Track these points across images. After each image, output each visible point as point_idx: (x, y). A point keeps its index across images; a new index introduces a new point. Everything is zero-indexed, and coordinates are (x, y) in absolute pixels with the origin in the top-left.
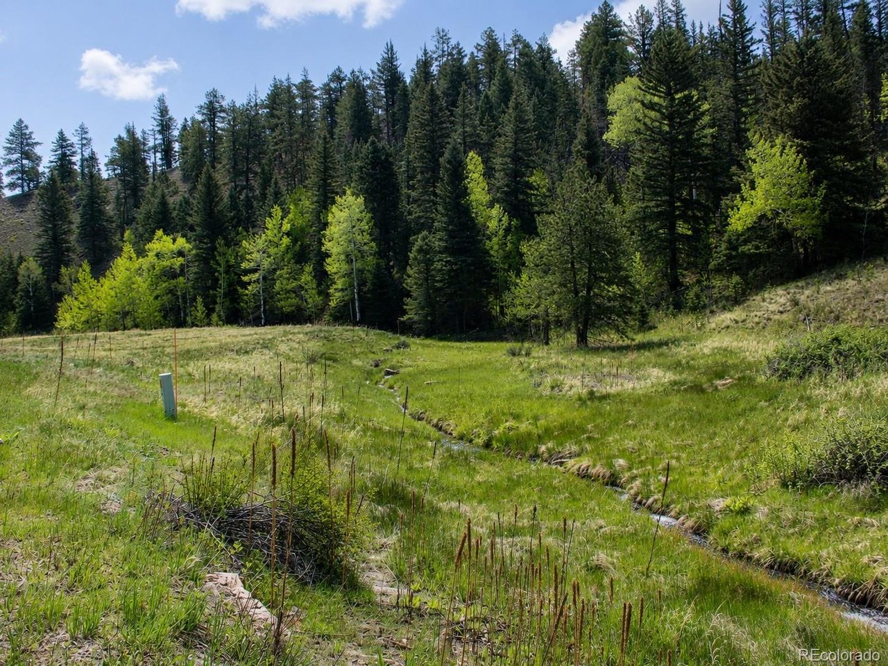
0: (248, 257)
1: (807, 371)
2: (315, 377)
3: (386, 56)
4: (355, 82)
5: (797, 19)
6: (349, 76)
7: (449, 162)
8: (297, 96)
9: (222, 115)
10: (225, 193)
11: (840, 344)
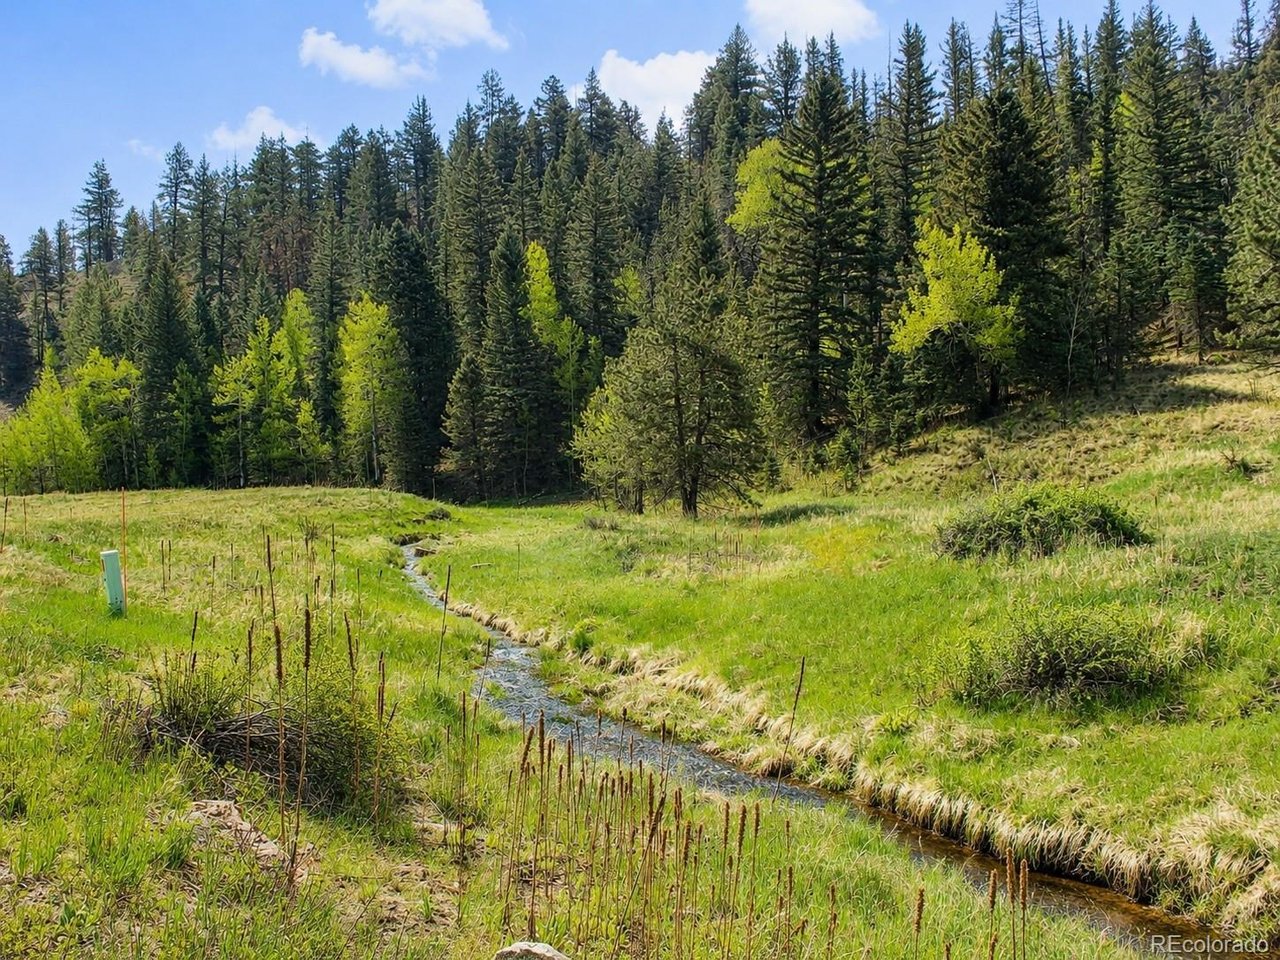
0: (222, 388)
1: (992, 546)
2: (318, 558)
3: (415, 112)
4: (373, 146)
5: (987, 68)
6: (365, 137)
7: (503, 256)
8: (294, 164)
9: (188, 187)
10: (190, 297)
11: (1036, 509)
